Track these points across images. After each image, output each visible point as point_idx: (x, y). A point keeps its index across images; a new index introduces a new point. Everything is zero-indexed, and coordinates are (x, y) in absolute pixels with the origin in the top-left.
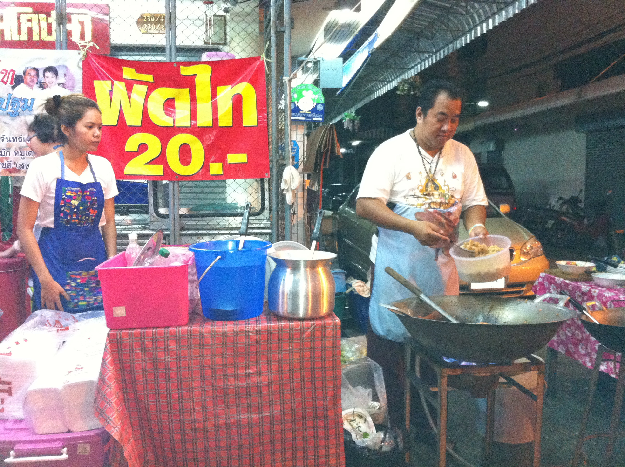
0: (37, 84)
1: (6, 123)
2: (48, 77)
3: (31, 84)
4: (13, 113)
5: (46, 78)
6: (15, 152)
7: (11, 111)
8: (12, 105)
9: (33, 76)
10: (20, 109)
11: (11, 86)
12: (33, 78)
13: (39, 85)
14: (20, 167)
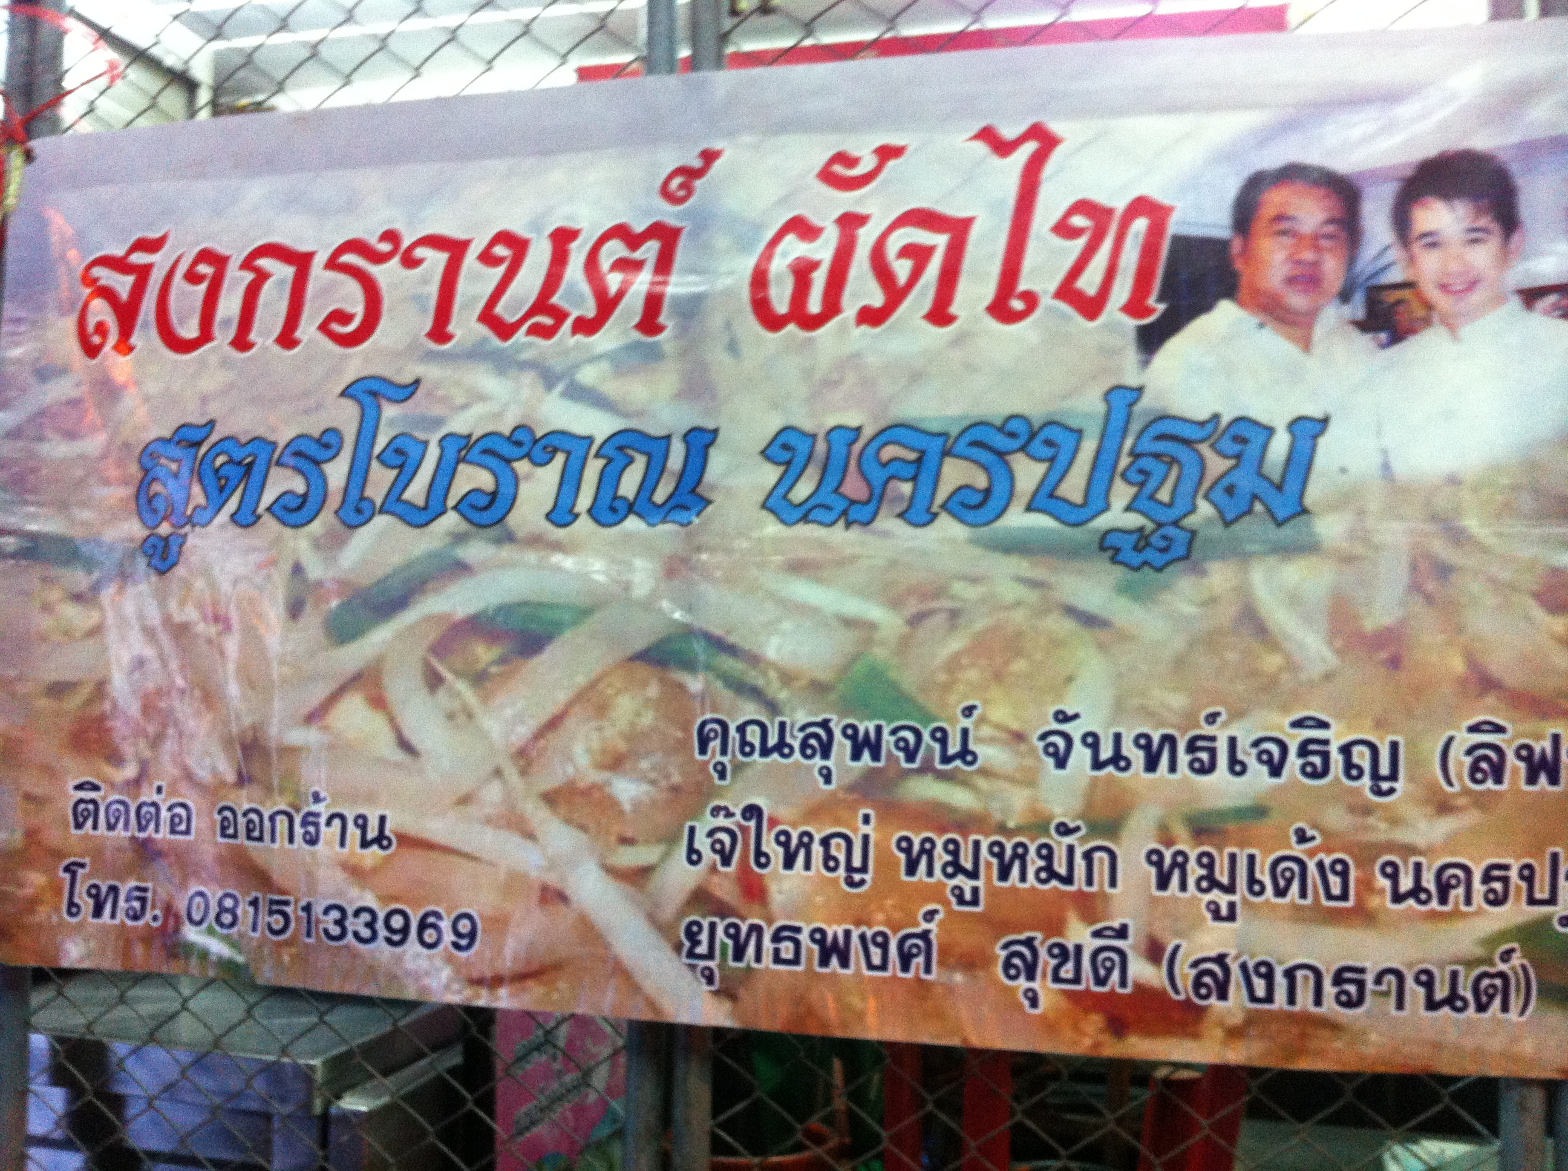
0: (1345, 296)
1: (1089, 620)
2: (1432, 241)
3: (1297, 300)
4: (1141, 539)
5: (1417, 248)
6: (1154, 858)
7: (1134, 520)
8: (1141, 479)
9: (1316, 237)
10: (1205, 509)
11: (1132, 323)
12: (1308, 255)
13: (1357, 308)
14: (1198, 984)
